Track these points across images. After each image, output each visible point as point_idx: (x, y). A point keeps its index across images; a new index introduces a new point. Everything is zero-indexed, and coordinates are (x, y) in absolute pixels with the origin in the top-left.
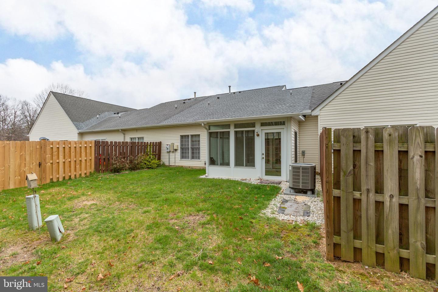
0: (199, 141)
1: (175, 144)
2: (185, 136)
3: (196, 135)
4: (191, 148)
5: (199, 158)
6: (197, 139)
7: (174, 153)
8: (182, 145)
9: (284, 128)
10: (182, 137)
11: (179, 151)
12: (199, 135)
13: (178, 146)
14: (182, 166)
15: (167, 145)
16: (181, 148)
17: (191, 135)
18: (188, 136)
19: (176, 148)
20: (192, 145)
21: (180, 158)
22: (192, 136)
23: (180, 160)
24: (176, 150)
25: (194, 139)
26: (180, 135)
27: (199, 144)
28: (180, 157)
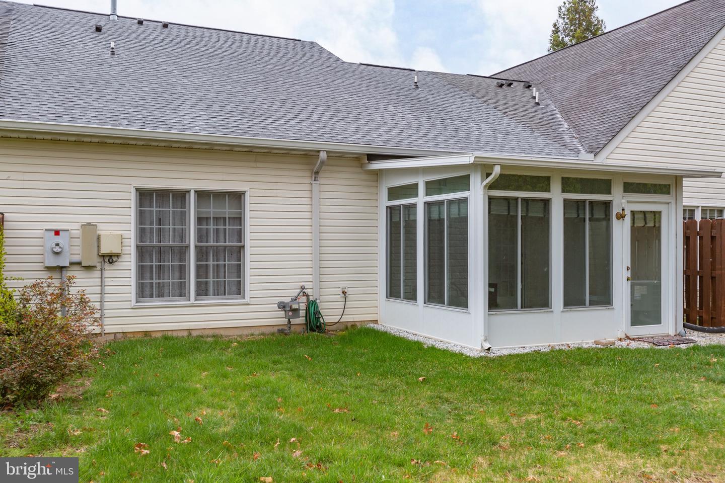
0: (239, 220)
1: (100, 226)
2: (163, 194)
3: (219, 195)
4: (196, 247)
5: (238, 290)
6: (227, 211)
7: (97, 274)
8: (142, 233)
9: (668, 203)
10: (144, 195)
11: (129, 263)
12: (238, 197)
13: (122, 237)
14: (146, 334)
15: (57, 233)
16: (137, 247)
17: (196, 192)
18: (181, 196)
19: (116, 250)
20: (202, 236)
21: (133, 297)
22: (202, 195)
23: (133, 303)
24: (111, 258)
25: (212, 210)
26: (137, 190)
27: (240, 235)
28: (133, 289)
